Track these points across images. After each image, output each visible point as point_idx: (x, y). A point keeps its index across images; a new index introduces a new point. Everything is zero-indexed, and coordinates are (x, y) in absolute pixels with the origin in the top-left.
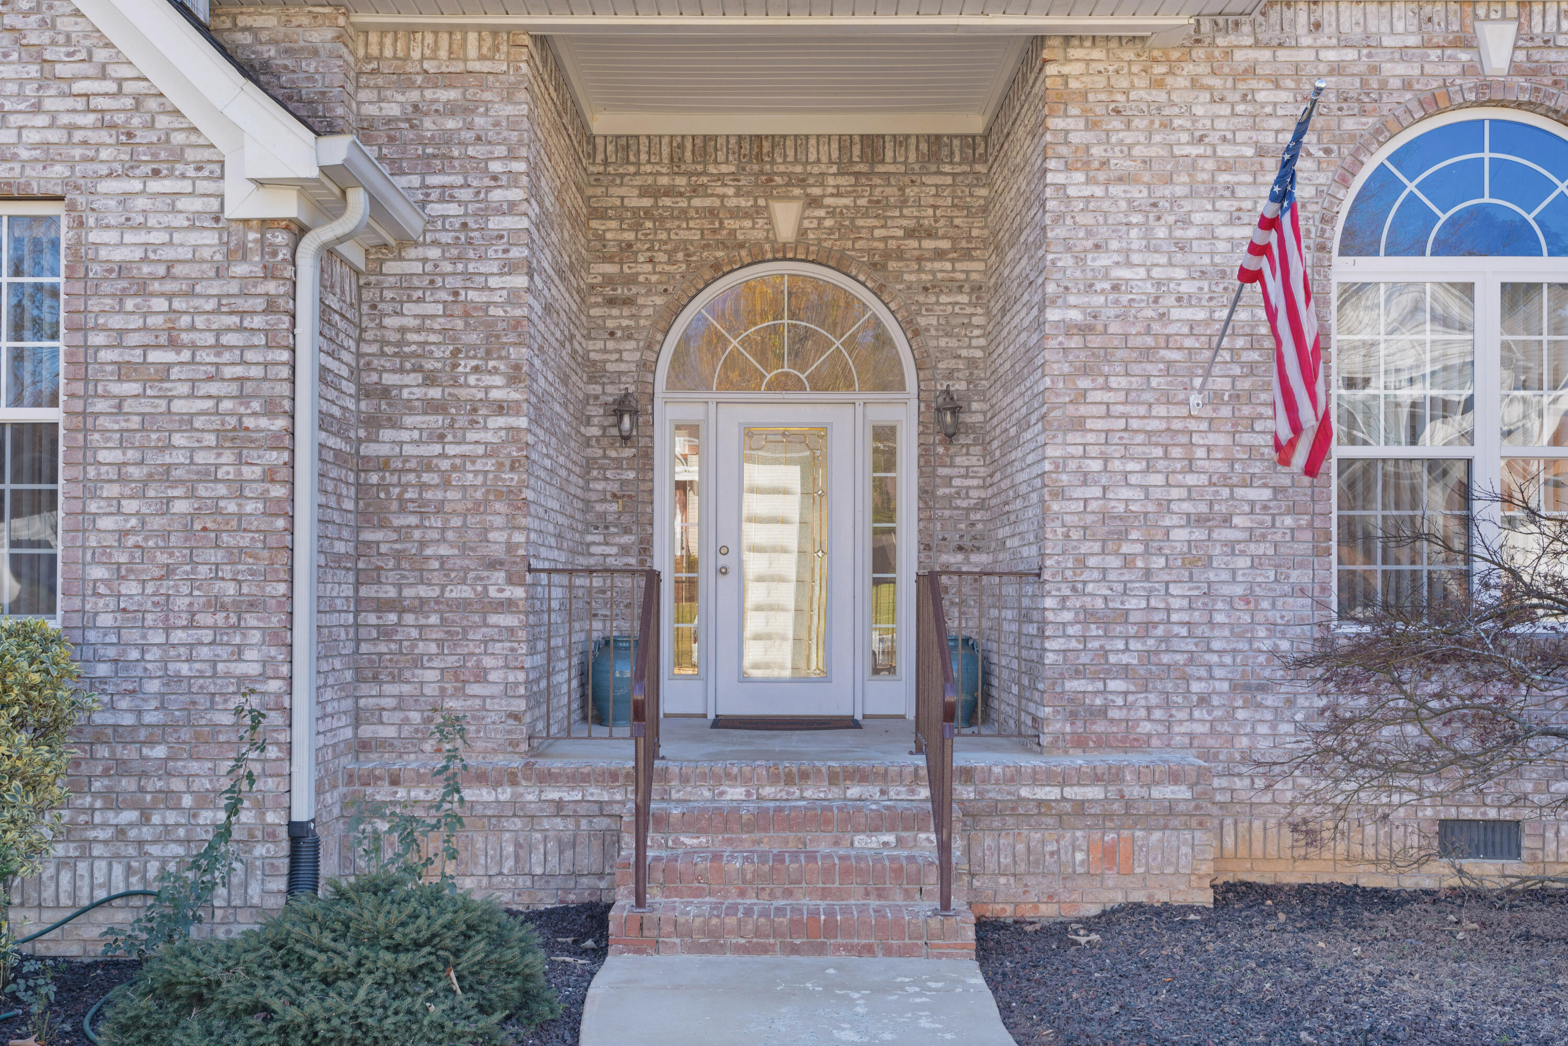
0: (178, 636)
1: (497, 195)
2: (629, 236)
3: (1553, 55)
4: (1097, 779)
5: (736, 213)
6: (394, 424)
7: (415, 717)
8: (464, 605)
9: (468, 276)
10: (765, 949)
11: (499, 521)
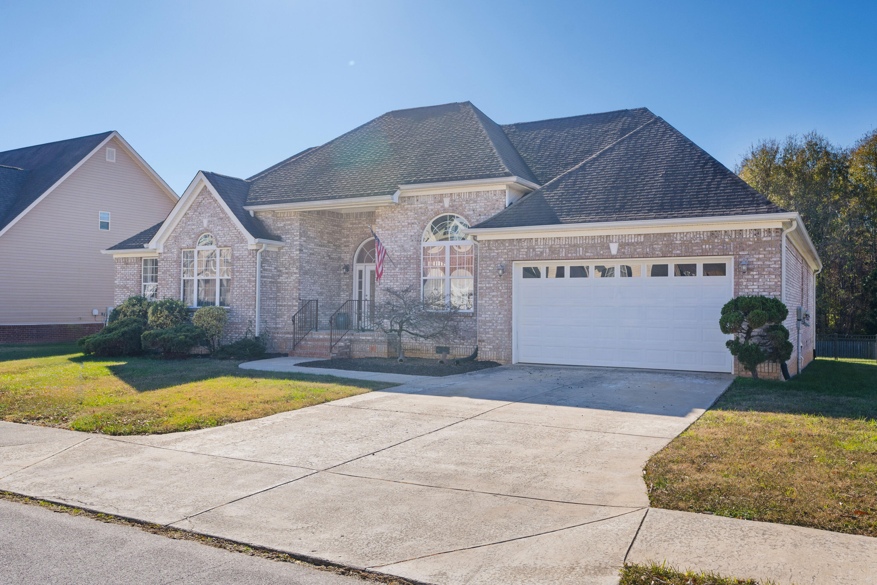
0: (243, 309)
1: (295, 238)
2: (348, 233)
3: (456, 203)
4: (371, 336)
5: (366, 227)
6: (282, 276)
7: (284, 324)
8: (290, 305)
9: (291, 252)
11: (295, 292)
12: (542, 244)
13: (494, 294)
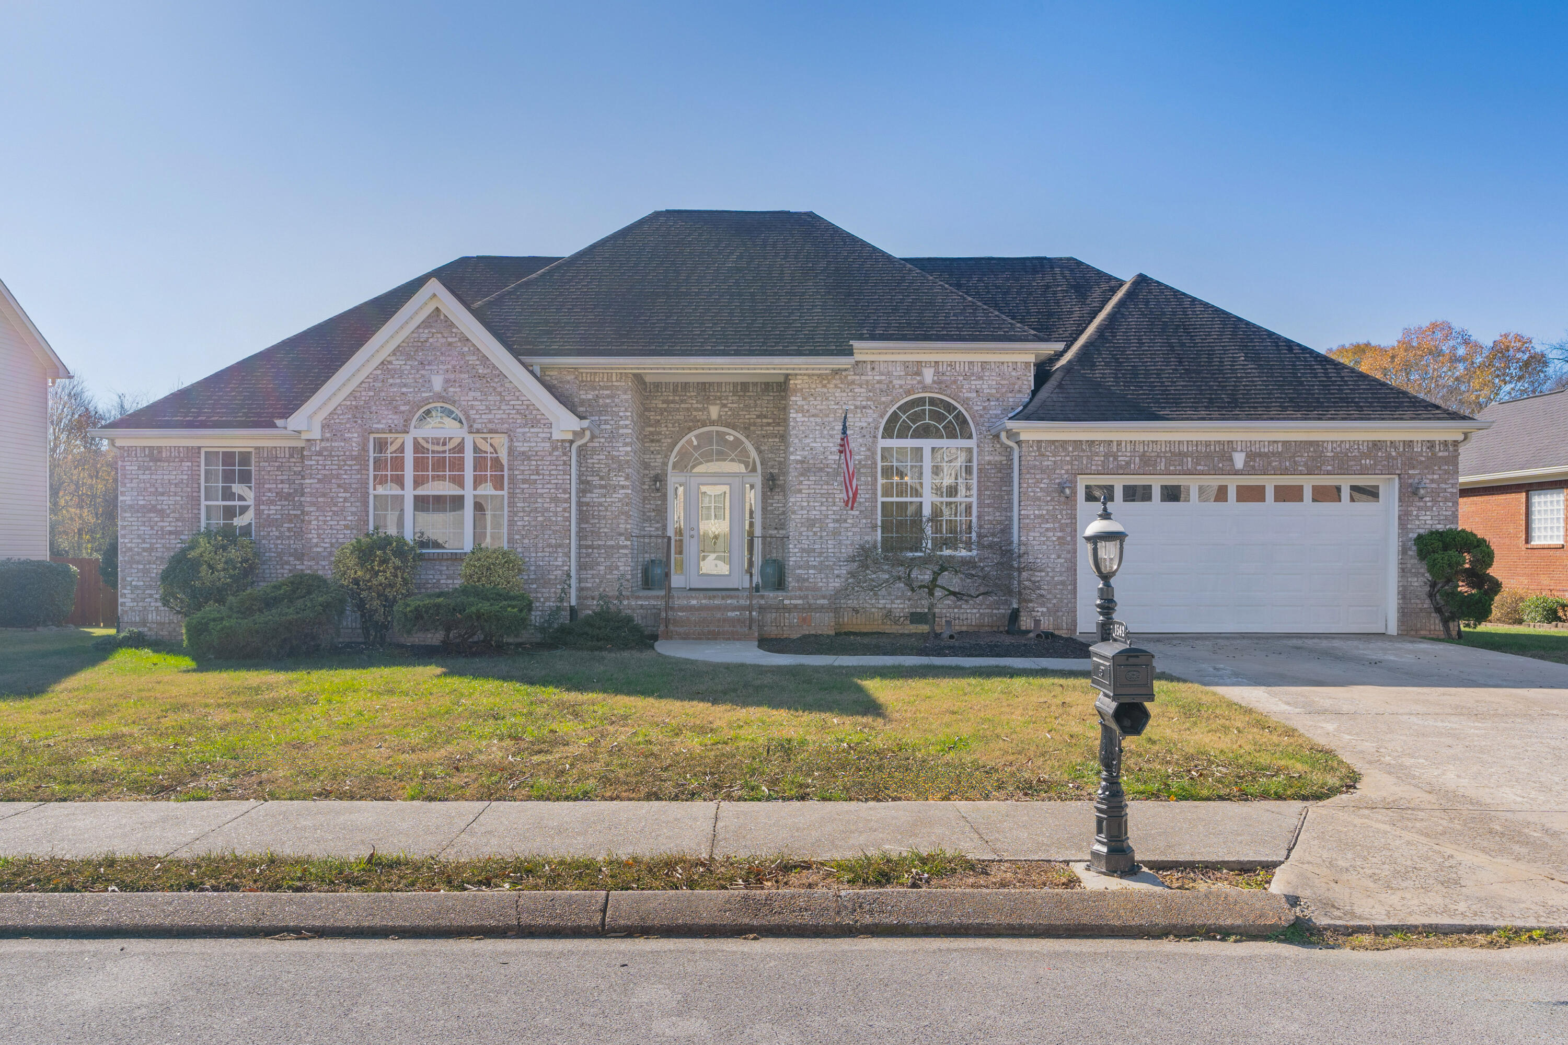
0: (540, 554)
1: (621, 423)
2: (658, 418)
3: (945, 378)
4: (800, 598)
5: (696, 409)
6: (591, 492)
7: (597, 580)
8: (612, 547)
9: (613, 447)
10: (701, 639)
11: (622, 521)
12: (1128, 450)
13: (1048, 526)
